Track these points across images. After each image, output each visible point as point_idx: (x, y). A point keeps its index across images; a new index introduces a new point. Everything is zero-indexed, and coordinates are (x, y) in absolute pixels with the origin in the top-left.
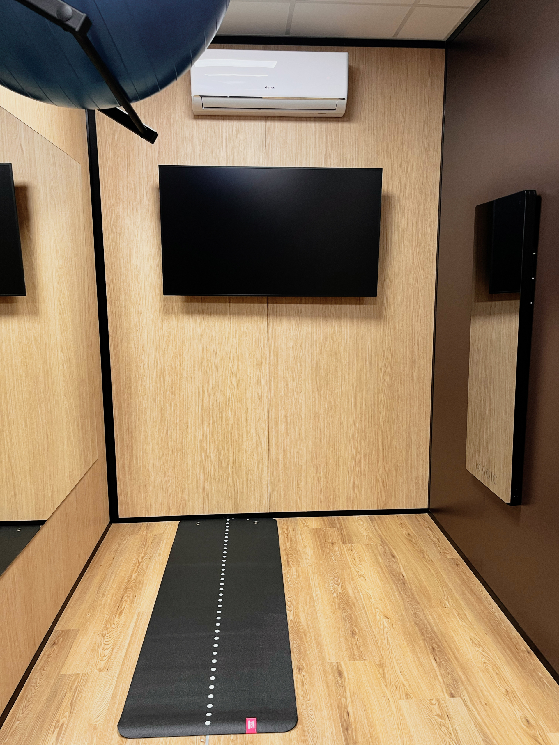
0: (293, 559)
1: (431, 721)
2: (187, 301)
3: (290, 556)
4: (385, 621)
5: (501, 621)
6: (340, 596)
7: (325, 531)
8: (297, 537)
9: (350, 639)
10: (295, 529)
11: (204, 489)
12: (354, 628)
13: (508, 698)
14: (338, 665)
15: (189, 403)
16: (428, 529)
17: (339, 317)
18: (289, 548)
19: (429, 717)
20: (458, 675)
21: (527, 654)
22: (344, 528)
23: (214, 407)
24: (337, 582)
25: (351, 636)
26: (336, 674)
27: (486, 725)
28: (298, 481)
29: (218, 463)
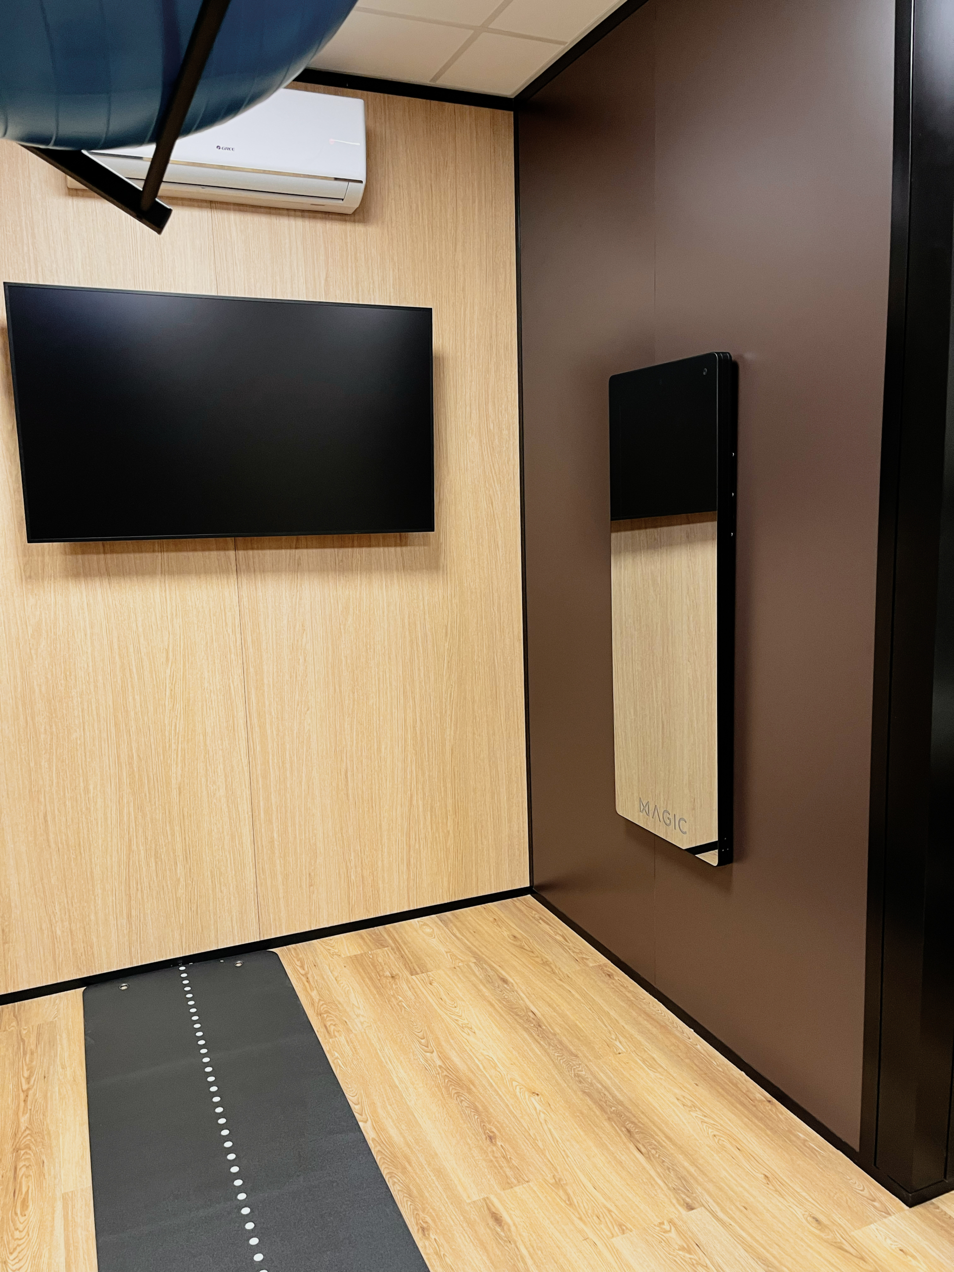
0: (335, 1021)
1: (675, 1261)
2: (74, 552)
3: (325, 1016)
4: (535, 1099)
5: (709, 1058)
6: (443, 1072)
7: (371, 957)
8: (325, 977)
9: (490, 1149)
10: (316, 962)
11: (129, 916)
12: (488, 1126)
13: (774, 1189)
14: (487, 1204)
15: (88, 754)
16: (541, 921)
17: (368, 569)
18: (319, 1002)
19: (670, 1256)
20: (684, 1167)
21: (768, 1104)
22: (403, 945)
23: (141, 756)
24: (427, 1047)
25: (488, 1142)
26: (491, 1222)
27: (760, 1244)
28: (310, 874)
29: (156, 863)
